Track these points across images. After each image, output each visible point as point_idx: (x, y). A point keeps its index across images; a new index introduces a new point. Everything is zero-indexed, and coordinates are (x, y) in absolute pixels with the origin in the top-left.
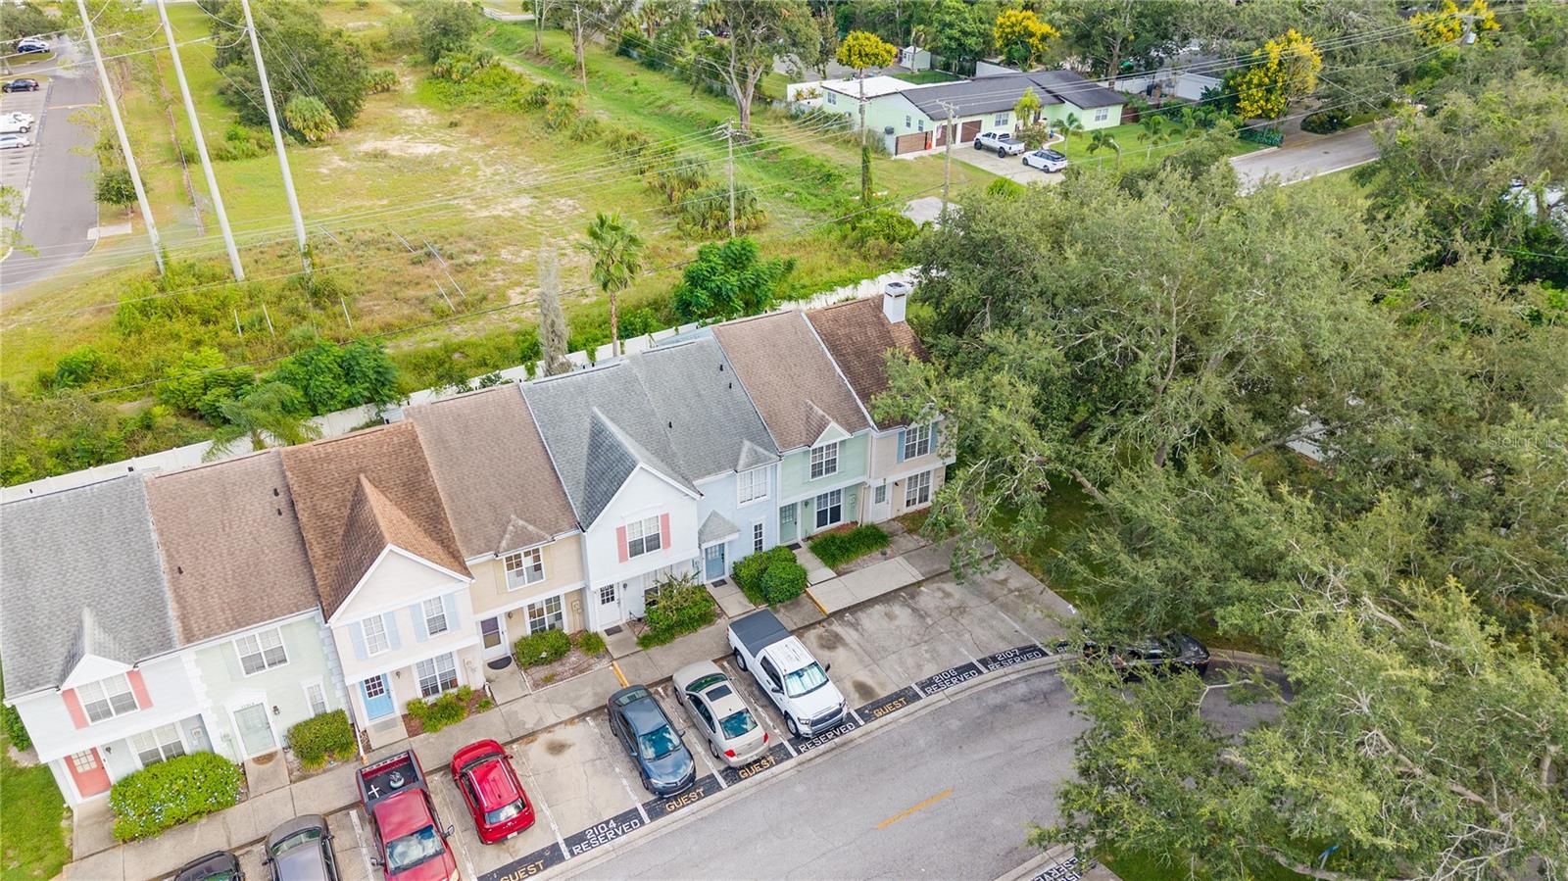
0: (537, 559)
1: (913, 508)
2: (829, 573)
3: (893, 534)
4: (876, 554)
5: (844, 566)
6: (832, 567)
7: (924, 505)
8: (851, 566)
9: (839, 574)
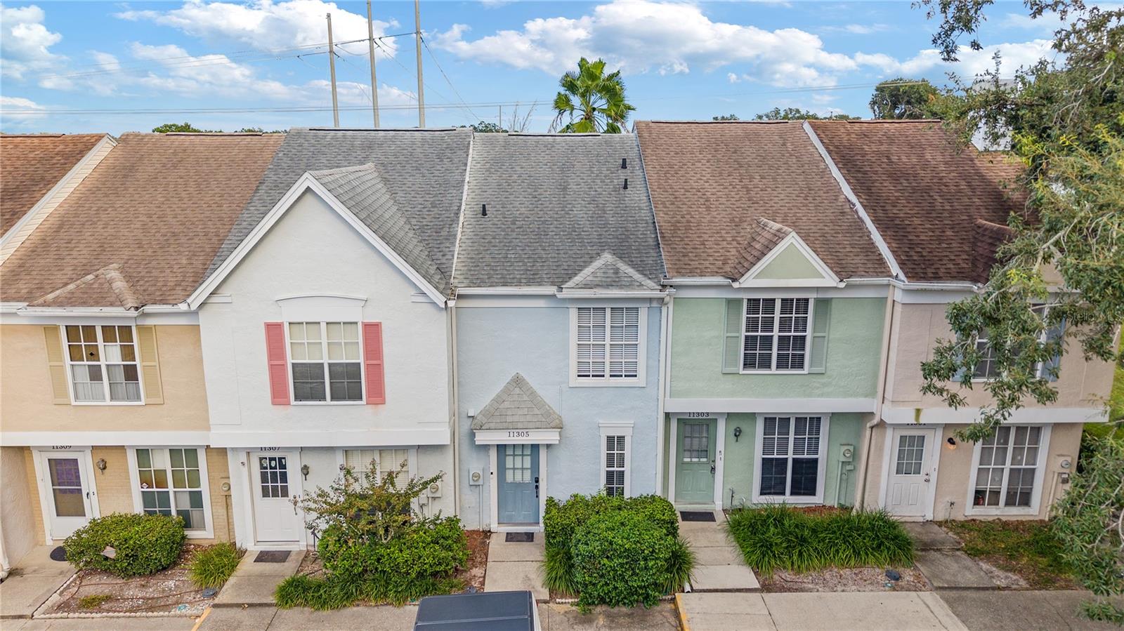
0: (128, 352)
1: (987, 512)
2: (748, 578)
3: (927, 547)
4: (877, 573)
5: (788, 575)
6: (757, 568)
7: (1015, 513)
8: (806, 579)
9: (766, 588)
